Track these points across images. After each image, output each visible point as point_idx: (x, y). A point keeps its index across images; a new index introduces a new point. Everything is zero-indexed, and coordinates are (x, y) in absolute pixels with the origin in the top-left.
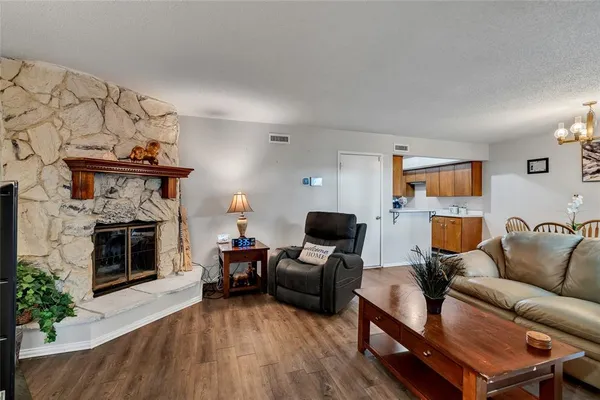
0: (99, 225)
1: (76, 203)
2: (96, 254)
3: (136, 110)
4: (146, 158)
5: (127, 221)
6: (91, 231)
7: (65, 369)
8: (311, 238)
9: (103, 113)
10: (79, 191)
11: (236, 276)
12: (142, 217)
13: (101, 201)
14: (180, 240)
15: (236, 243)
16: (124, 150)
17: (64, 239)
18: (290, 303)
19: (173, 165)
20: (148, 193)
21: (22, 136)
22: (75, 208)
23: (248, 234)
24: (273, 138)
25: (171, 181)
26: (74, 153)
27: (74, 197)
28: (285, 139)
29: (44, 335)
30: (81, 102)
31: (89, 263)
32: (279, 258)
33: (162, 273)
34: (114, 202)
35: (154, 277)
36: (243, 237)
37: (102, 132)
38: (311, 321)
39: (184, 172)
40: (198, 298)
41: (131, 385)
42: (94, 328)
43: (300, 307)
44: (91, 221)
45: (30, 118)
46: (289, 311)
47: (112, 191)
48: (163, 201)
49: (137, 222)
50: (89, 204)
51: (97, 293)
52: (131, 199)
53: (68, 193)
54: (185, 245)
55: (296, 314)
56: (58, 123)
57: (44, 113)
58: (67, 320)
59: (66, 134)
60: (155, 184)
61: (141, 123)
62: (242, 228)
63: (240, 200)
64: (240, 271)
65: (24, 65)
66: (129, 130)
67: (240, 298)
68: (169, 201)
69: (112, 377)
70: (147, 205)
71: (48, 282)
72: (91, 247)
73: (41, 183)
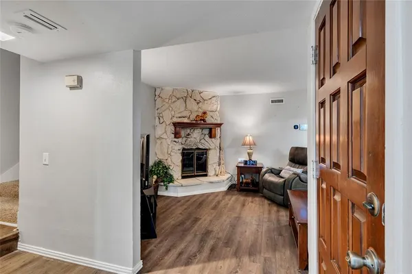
0: (184, 149)
1: (176, 140)
2: (183, 161)
3: (198, 98)
4: (201, 120)
5: (194, 148)
6: (181, 151)
7: (169, 200)
8: (291, 163)
9: (185, 102)
10: (177, 135)
11: (244, 181)
12: (201, 147)
13: (184, 139)
14: (220, 159)
15: (246, 162)
16: (193, 117)
17: (172, 154)
18: (268, 199)
19: (216, 122)
20: (203, 136)
21: (161, 115)
22: (176, 142)
23: (253, 159)
24: (272, 102)
25: (213, 130)
26: (176, 120)
27: (175, 137)
28: (282, 101)
29: (165, 187)
30: (178, 99)
31: (180, 164)
32: (266, 172)
33: (209, 174)
34: (189, 139)
35: (206, 175)
36: (250, 160)
37: (185, 110)
38: (275, 208)
39: (219, 125)
40: (224, 188)
41: (185, 209)
42: (179, 189)
43: (272, 201)
44: (181, 147)
45: (163, 108)
46: (266, 202)
47: (188, 135)
48: (210, 139)
49: (198, 149)
50: (180, 140)
51: (183, 177)
52: (196, 138)
53: (173, 136)
54: (222, 162)
55: (269, 204)
56: (171, 109)
57: (167, 105)
58: (171, 184)
59: (173, 113)
60: (206, 131)
61: (200, 104)
62: (250, 155)
63: (249, 139)
64: (247, 178)
65: (162, 89)
66: (195, 107)
67: (245, 193)
68: (213, 139)
69: (181, 206)
70: (203, 141)
71: (167, 169)
72: (180, 158)
73: (166, 132)
